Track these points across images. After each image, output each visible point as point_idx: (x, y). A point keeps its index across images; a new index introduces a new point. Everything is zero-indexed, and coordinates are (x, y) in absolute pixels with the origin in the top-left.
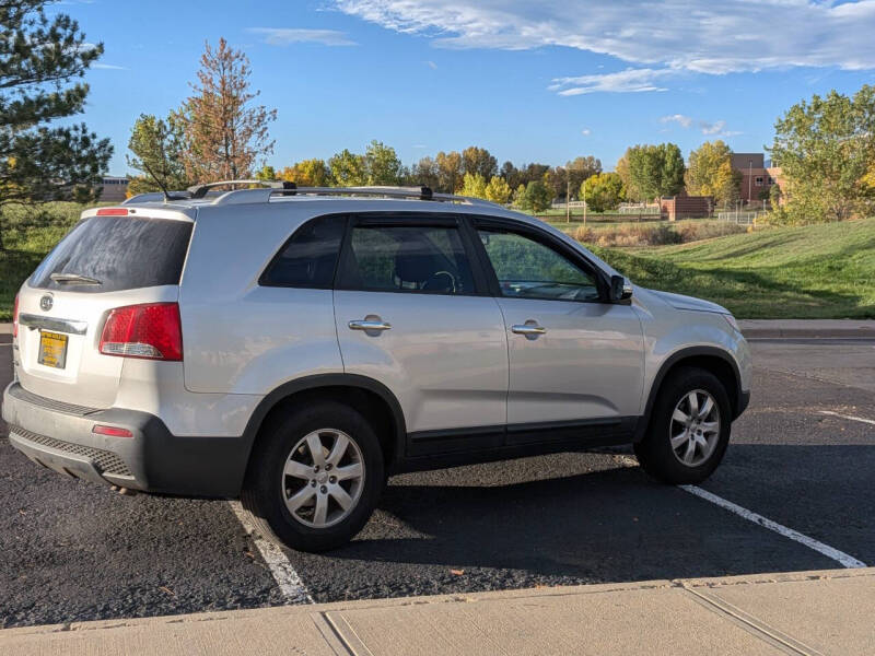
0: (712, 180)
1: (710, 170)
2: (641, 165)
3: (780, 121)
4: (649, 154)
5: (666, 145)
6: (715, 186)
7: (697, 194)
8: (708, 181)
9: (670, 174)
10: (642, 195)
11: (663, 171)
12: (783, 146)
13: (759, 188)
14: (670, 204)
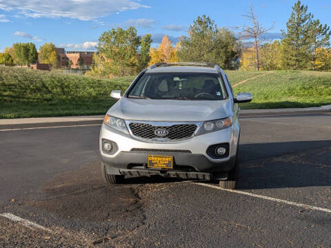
0: (49, 58)
1: (48, 54)
2: (20, 51)
3: (100, 37)
4: (23, 46)
5: (30, 43)
6: (50, 60)
7: (43, 63)
8: (47, 58)
10: (20, 62)
11: (29, 53)
12: (102, 46)
13: (63, 61)
14: (35, 66)
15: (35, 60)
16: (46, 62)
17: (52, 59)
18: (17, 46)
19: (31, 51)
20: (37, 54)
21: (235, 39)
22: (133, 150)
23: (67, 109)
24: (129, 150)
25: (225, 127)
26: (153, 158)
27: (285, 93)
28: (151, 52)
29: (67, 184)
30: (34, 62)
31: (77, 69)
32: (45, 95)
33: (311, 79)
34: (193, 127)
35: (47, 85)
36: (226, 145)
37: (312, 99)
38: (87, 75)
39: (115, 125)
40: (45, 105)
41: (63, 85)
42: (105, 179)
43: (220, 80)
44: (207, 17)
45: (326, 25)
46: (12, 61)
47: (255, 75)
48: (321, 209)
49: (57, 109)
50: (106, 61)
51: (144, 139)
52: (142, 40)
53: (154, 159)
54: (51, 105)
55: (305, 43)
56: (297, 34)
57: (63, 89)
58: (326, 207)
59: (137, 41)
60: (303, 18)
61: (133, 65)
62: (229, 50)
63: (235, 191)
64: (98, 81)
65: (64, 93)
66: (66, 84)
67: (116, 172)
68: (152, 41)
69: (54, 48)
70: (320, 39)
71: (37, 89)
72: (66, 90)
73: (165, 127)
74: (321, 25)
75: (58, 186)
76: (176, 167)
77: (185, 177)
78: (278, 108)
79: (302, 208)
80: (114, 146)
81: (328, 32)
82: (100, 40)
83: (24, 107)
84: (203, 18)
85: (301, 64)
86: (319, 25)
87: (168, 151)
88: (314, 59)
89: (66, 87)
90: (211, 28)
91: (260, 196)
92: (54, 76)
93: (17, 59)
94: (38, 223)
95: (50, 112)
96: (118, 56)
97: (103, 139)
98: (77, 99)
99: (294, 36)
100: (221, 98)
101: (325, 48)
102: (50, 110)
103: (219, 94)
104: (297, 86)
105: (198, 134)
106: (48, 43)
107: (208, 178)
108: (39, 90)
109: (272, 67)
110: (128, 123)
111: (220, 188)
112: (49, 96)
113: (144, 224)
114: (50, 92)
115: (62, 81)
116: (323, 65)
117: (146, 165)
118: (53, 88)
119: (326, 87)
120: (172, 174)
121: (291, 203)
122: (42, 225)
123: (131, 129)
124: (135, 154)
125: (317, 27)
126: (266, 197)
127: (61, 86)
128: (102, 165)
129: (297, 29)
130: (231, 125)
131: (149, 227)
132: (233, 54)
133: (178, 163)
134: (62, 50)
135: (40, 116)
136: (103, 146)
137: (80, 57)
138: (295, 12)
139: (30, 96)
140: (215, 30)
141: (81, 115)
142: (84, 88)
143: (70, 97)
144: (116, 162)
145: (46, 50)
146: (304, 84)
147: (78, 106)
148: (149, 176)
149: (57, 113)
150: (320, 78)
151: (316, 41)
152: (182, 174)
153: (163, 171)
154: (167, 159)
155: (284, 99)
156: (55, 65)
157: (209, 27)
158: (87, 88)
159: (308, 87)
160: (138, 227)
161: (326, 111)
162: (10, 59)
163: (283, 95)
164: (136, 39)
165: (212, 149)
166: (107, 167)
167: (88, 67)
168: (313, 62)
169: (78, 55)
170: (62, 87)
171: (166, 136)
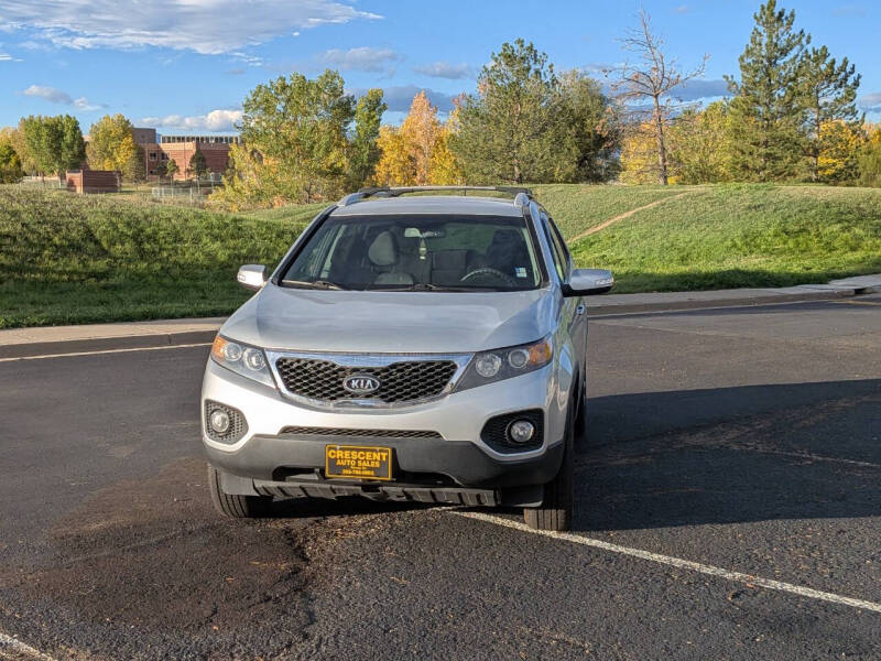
0: (115, 153)
1: (113, 144)
2: (39, 136)
3: (248, 100)
4: (46, 125)
5: (64, 116)
6: (119, 160)
7: (100, 168)
8: (110, 155)
9: (70, 147)
10: (40, 167)
11: (62, 143)
12: (252, 124)
13: (153, 163)
14: (78, 177)
15: (79, 161)
16: (107, 166)
17: (123, 158)
18: (28, 123)
19: (68, 138)
20: (83, 145)
21: (603, 101)
22: (286, 430)
23: (149, 299)
24: (275, 431)
25: (534, 367)
26: (339, 454)
27: (735, 245)
28: (384, 139)
29: (119, 520)
30: (75, 167)
31: (189, 185)
32: (91, 263)
33: (806, 205)
34: (447, 369)
35: (97, 235)
36: (535, 416)
37: (807, 263)
38: (215, 199)
39: (241, 362)
40: (90, 290)
41: (141, 235)
42: (217, 507)
43: (526, 233)
44: (527, 45)
45: (846, 62)
46: (18, 163)
47: (655, 198)
48: (788, 587)
49: (121, 300)
50: (265, 163)
51: (315, 402)
52: (359, 106)
53: (341, 455)
54: (105, 288)
55: (789, 110)
56: (769, 86)
57: (141, 243)
58: (803, 583)
59: (345, 109)
60: (782, 43)
61: (335, 172)
62: (588, 130)
63: (565, 536)
64: (235, 220)
65: (142, 254)
66: (149, 231)
67: (246, 488)
68: (385, 108)
69: (127, 129)
70: (830, 100)
71: (71, 246)
72: (147, 246)
73: (370, 370)
74: (833, 62)
75: (94, 526)
76: (400, 475)
77: (430, 500)
78: (711, 287)
79: (737, 583)
80: (236, 421)
81: (850, 81)
82: (247, 107)
83: (33, 296)
84: (517, 47)
85: (780, 165)
86: (828, 60)
87: (380, 433)
88: (816, 153)
89: (149, 237)
90: (537, 72)
91: (631, 551)
92: (118, 209)
93: (32, 160)
94: (24, 637)
95: (101, 310)
96: (295, 149)
97: (208, 402)
98: (176, 271)
99: (760, 92)
100: (527, 285)
101: (843, 122)
102: (102, 303)
103: (522, 273)
104: (766, 226)
105: (459, 388)
106: (113, 115)
107: (489, 503)
108: (76, 248)
109: (705, 174)
110: (273, 357)
111: (524, 527)
112: (101, 265)
113: (306, 636)
114: (105, 253)
115: (138, 222)
116: (840, 165)
117: (322, 471)
118: (112, 243)
119: (843, 230)
120: (395, 492)
121: (710, 570)
122: (32, 644)
123: (282, 374)
124: (291, 442)
125: (823, 67)
126: (645, 554)
127: (135, 238)
128: (211, 470)
129: (768, 75)
130: (549, 362)
131: (318, 646)
132: (600, 140)
133: (404, 465)
134: (150, 134)
135: (73, 322)
136: (209, 420)
137: (198, 151)
138: (761, 29)
139: (52, 264)
140: (548, 80)
141: (183, 316)
142: (197, 240)
143: (157, 266)
144: (243, 462)
145: (107, 134)
146: (785, 220)
147: (177, 291)
148: (333, 497)
149: (118, 310)
150: (827, 205)
151: (821, 102)
152: (420, 493)
153: (369, 486)
154: (377, 456)
155: (730, 265)
156: (131, 175)
157: (532, 71)
158: (205, 240)
159: (795, 232)
160: (288, 646)
161: (844, 295)
162: (13, 160)
163: (729, 249)
164: (341, 105)
165: (496, 428)
166: (224, 475)
167: (217, 178)
168: (812, 160)
169: (191, 146)
170: (137, 239)
171: (375, 393)
